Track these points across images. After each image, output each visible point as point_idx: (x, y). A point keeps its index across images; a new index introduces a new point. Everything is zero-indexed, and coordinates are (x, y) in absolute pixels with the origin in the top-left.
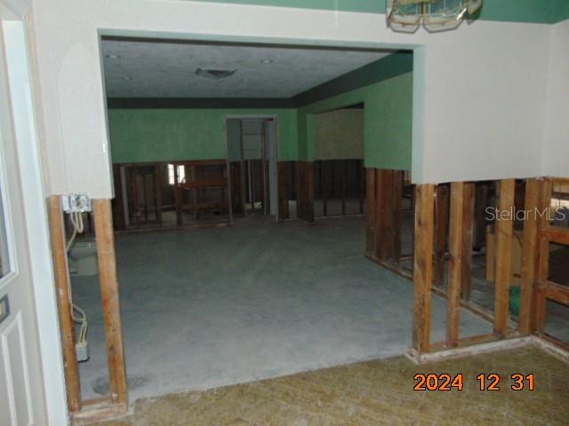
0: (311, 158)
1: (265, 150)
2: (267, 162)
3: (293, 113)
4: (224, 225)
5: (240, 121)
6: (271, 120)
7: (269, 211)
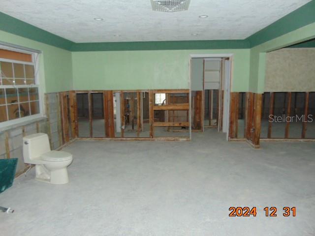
0: (260, 91)
1: (221, 83)
2: (223, 92)
3: (247, 52)
4: (185, 139)
5: (203, 60)
6: (228, 59)
7: (221, 129)
